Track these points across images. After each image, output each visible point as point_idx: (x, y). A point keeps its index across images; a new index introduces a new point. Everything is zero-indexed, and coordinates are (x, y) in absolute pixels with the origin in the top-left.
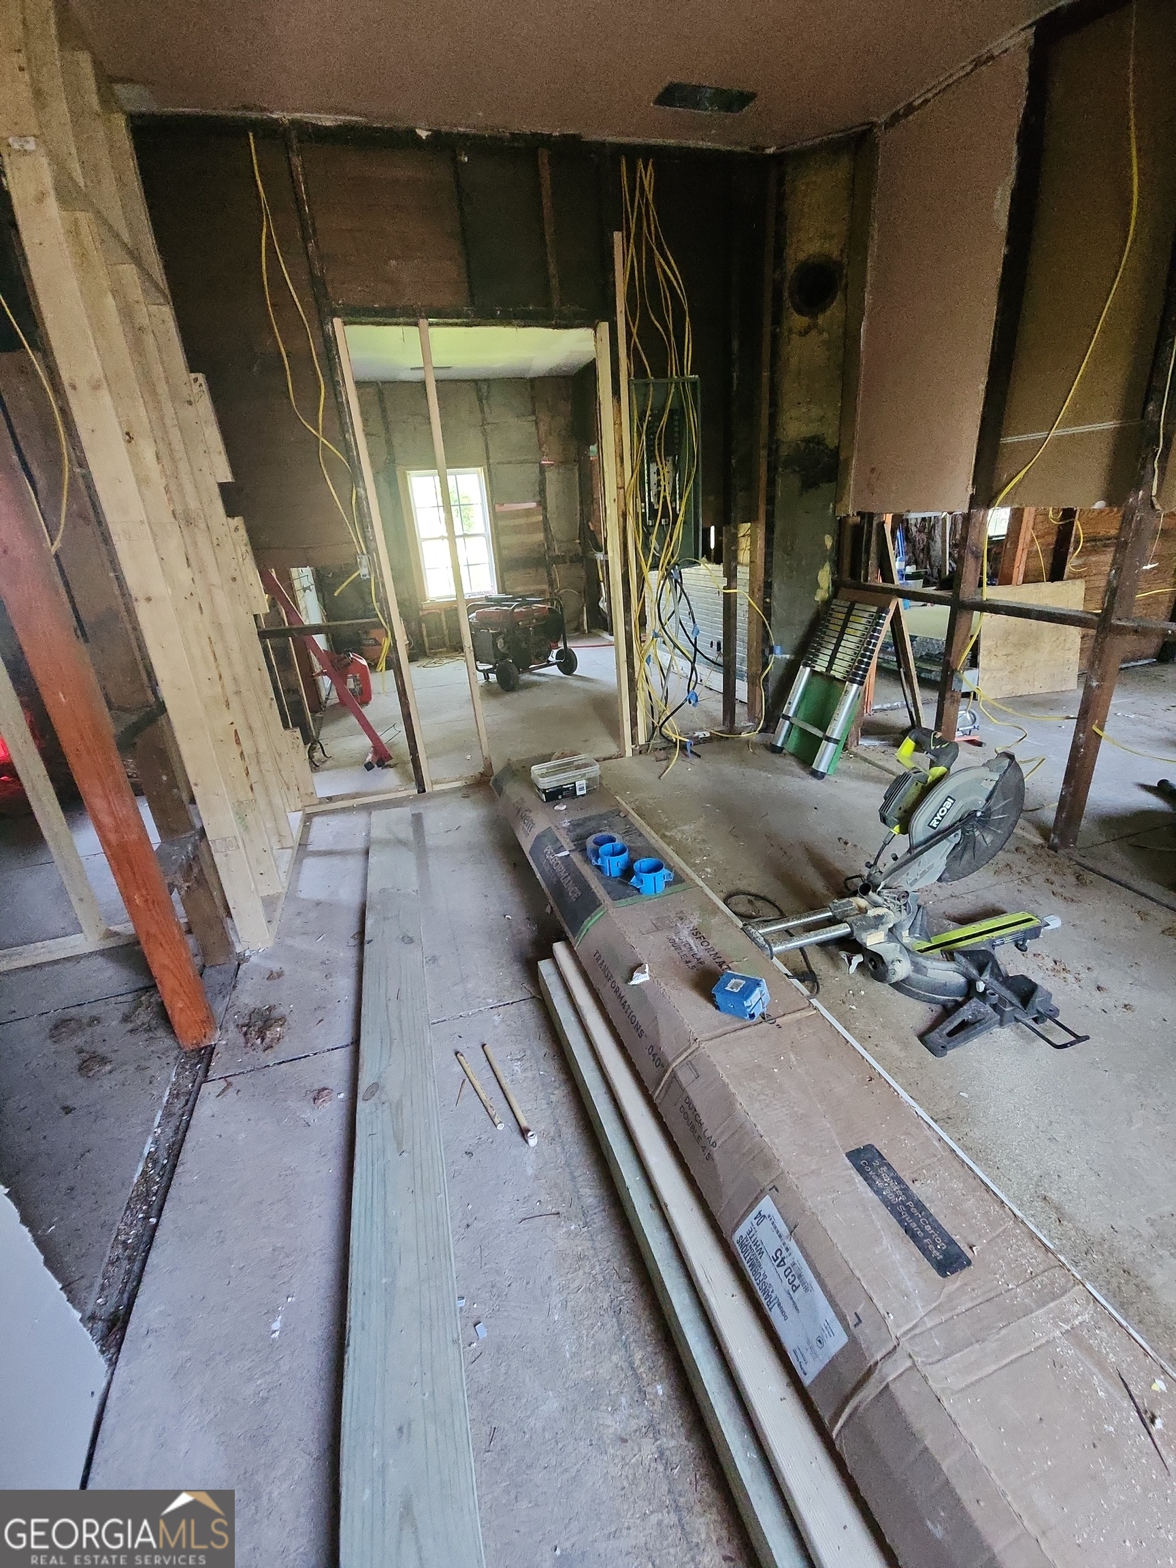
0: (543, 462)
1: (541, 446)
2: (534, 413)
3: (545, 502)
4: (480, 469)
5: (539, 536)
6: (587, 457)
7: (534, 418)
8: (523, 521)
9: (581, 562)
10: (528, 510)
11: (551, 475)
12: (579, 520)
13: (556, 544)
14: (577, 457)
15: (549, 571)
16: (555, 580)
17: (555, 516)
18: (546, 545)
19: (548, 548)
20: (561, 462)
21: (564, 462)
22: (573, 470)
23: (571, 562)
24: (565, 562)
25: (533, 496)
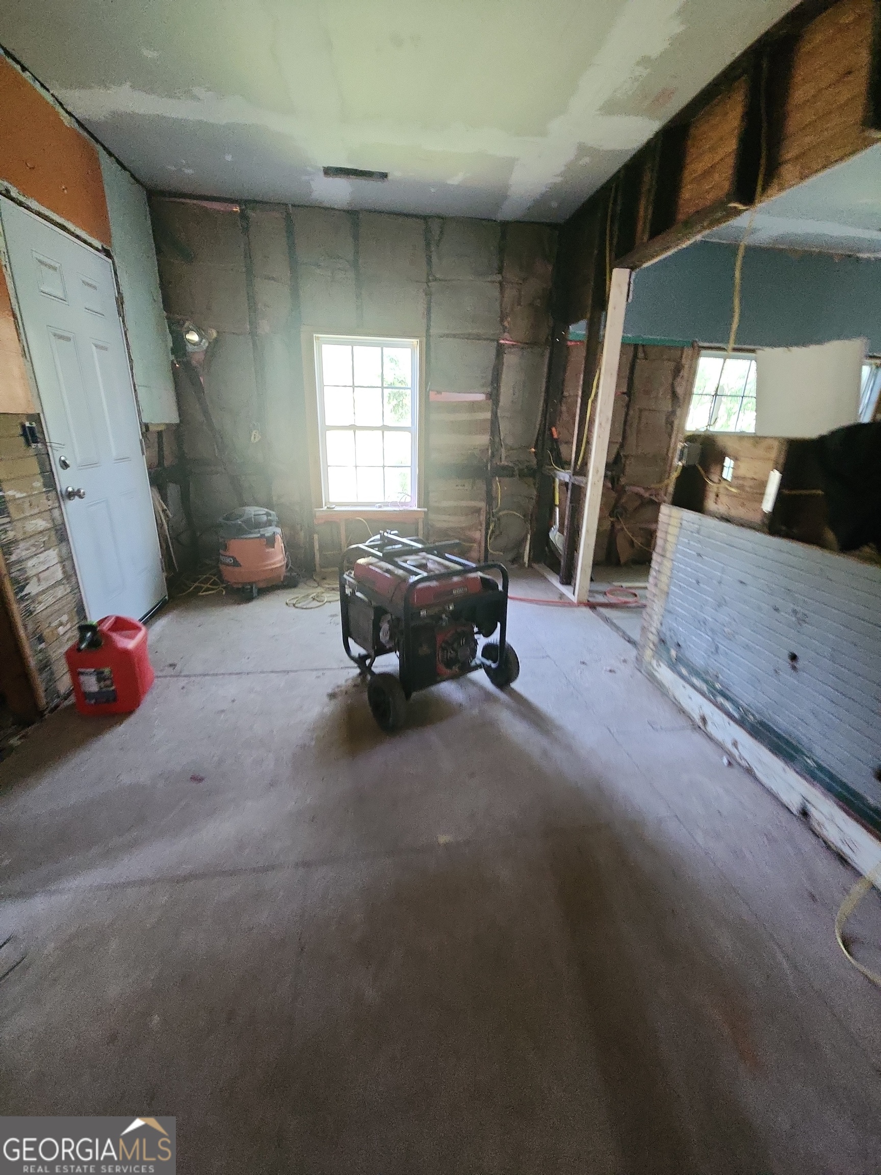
0: (502, 342)
1: (502, 321)
2: (500, 271)
3: (498, 395)
4: (415, 341)
5: (483, 439)
6: (564, 339)
7: (499, 278)
8: (464, 416)
9: (534, 478)
10: (473, 403)
11: (511, 359)
12: (538, 422)
13: (503, 450)
14: (550, 338)
15: (489, 484)
16: (497, 498)
17: (508, 414)
18: (490, 451)
19: (493, 455)
20: (527, 344)
21: (532, 343)
22: (542, 355)
23: (519, 476)
24: (512, 476)
25: (483, 386)
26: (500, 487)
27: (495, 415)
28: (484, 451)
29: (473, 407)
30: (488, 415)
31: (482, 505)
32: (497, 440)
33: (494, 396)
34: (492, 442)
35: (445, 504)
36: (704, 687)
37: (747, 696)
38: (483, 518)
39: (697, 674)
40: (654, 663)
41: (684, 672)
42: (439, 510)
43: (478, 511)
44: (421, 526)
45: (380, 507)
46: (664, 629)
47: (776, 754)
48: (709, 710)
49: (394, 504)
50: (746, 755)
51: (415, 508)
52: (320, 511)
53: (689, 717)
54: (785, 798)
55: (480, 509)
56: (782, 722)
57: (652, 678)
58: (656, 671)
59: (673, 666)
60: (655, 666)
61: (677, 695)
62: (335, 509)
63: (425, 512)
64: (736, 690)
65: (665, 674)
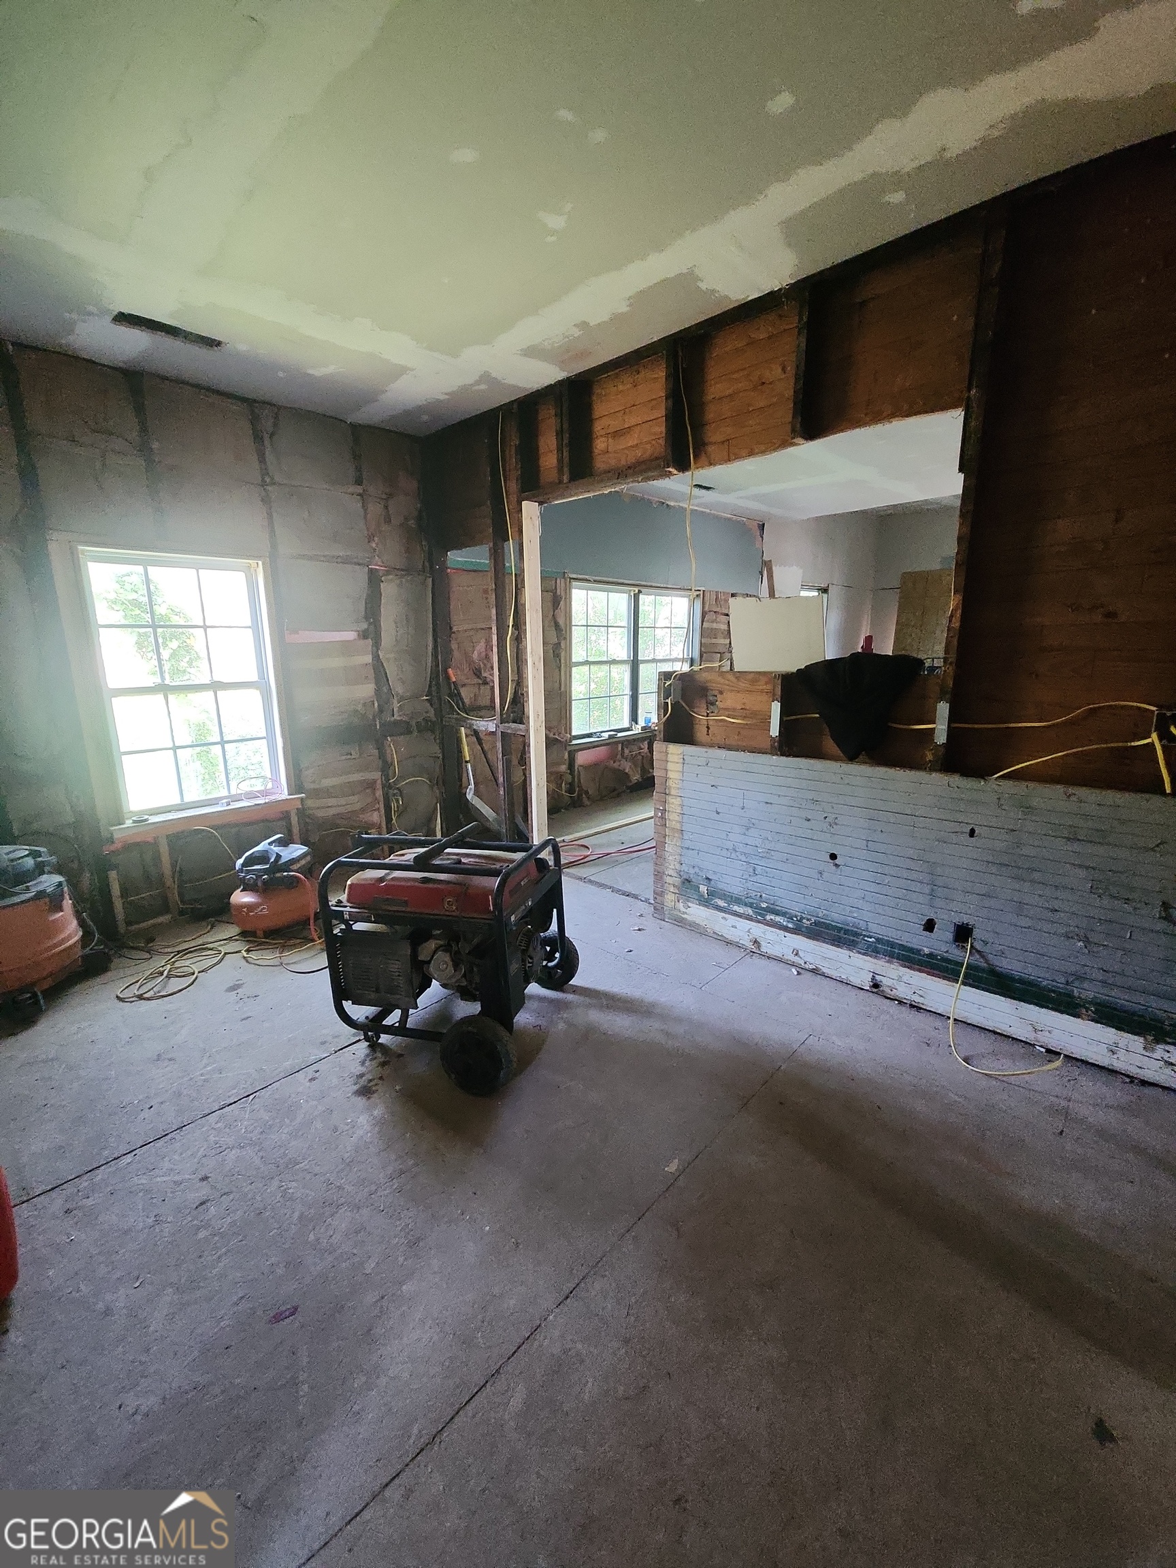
0: (375, 566)
1: (369, 542)
2: (359, 482)
3: (377, 632)
4: (256, 563)
5: (367, 690)
6: (444, 567)
7: (359, 489)
8: (338, 662)
9: (433, 731)
10: (345, 644)
11: (390, 589)
12: (429, 664)
13: (395, 701)
14: (427, 564)
15: (381, 748)
16: (392, 763)
17: (392, 656)
18: (376, 705)
19: (381, 711)
20: (402, 570)
21: (407, 570)
22: (424, 583)
23: (419, 731)
24: (410, 732)
25: (357, 622)
26: (395, 750)
27: (376, 657)
28: (367, 704)
29: (345, 648)
30: (368, 659)
31: (377, 775)
32: (385, 689)
33: (372, 632)
34: (378, 692)
35: (327, 782)
36: (750, 911)
37: (795, 904)
38: (379, 793)
39: (738, 901)
40: (681, 906)
41: (721, 903)
42: (316, 793)
43: (371, 785)
44: (294, 820)
45: (228, 804)
46: (684, 868)
47: (838, 946)
48: (758, 930)
49: (250, 795)
50: (809, 958)
51: (285, 795)
52: (122, 828)
53: (739, 946)
54: (856, 981)
55: (375, 781)
56: (837, 916)
57: (680, 922)
58: (684, 913)
59: (705, 902)
60: (683, 909)
61: (717, 929)
62: (150, 822)
63: (302, 799)
64: (785, 903)
65: (697, 913)
